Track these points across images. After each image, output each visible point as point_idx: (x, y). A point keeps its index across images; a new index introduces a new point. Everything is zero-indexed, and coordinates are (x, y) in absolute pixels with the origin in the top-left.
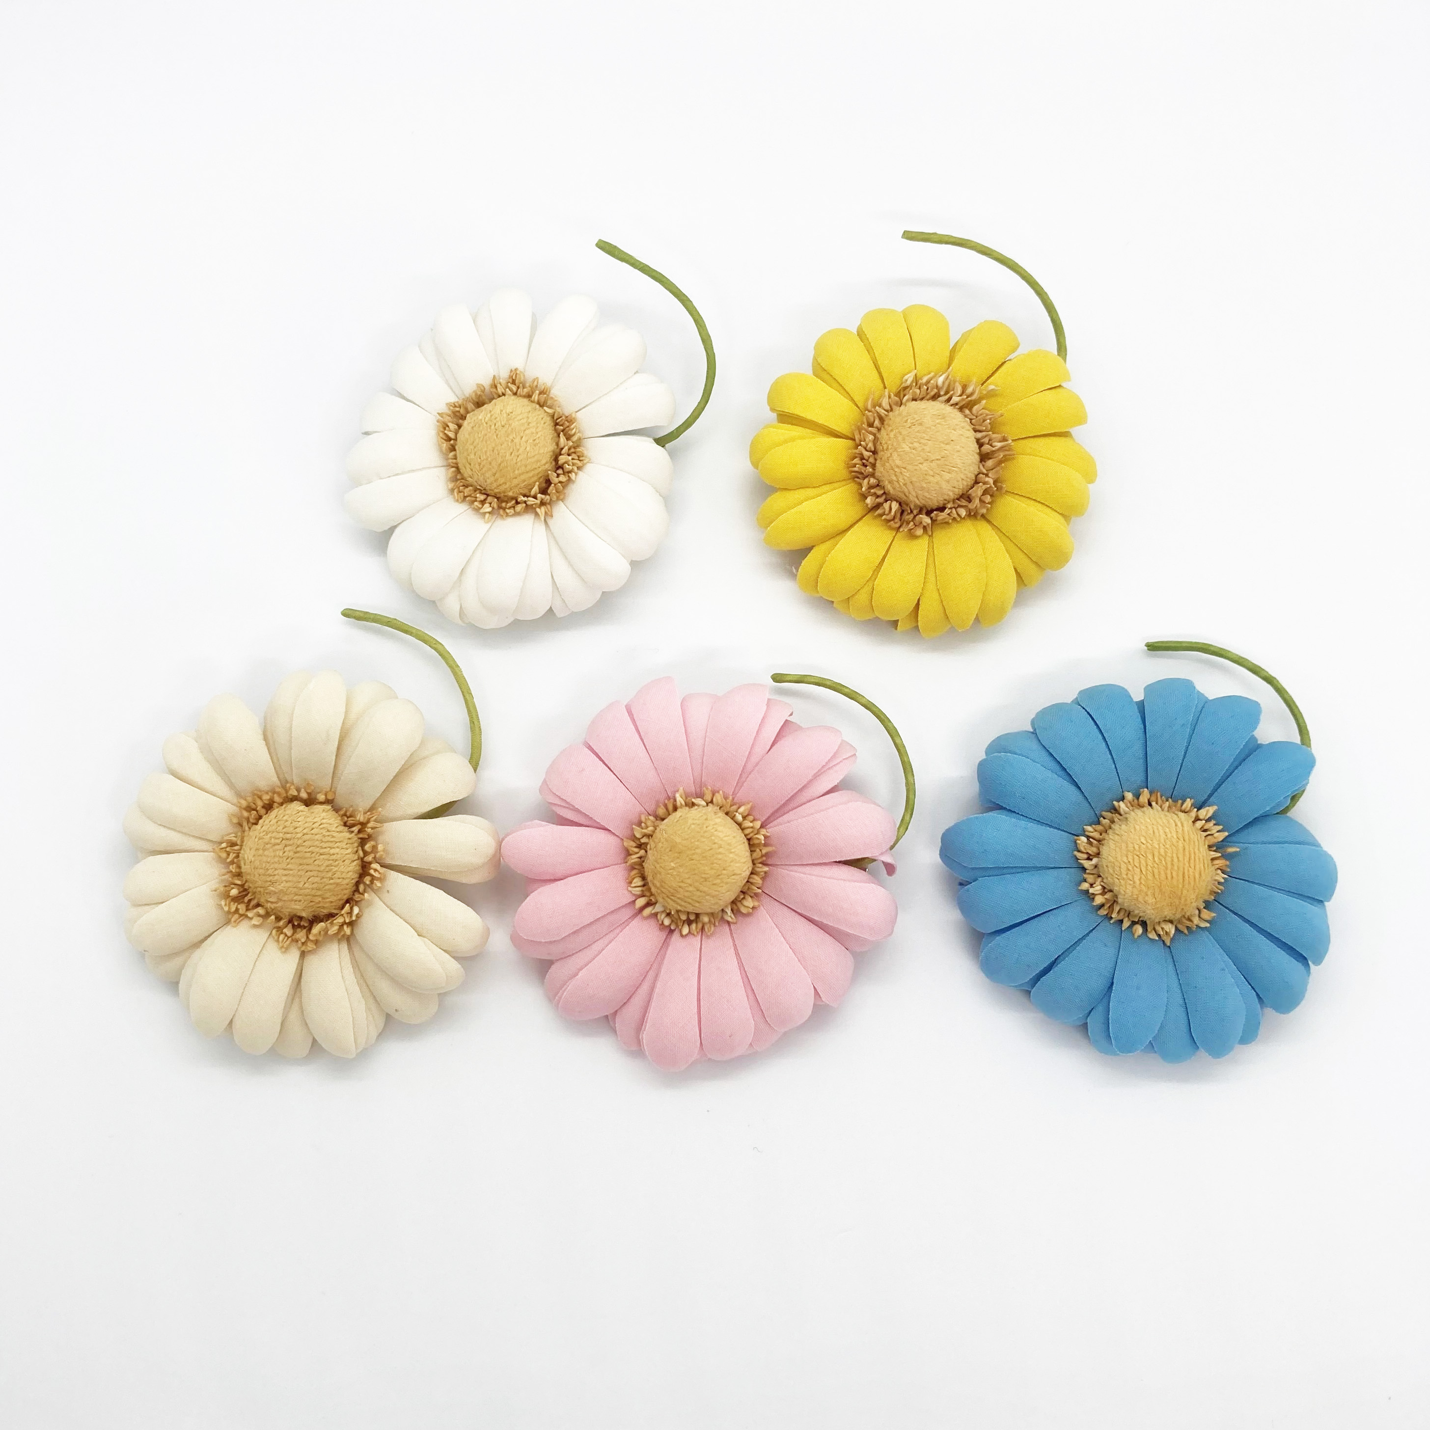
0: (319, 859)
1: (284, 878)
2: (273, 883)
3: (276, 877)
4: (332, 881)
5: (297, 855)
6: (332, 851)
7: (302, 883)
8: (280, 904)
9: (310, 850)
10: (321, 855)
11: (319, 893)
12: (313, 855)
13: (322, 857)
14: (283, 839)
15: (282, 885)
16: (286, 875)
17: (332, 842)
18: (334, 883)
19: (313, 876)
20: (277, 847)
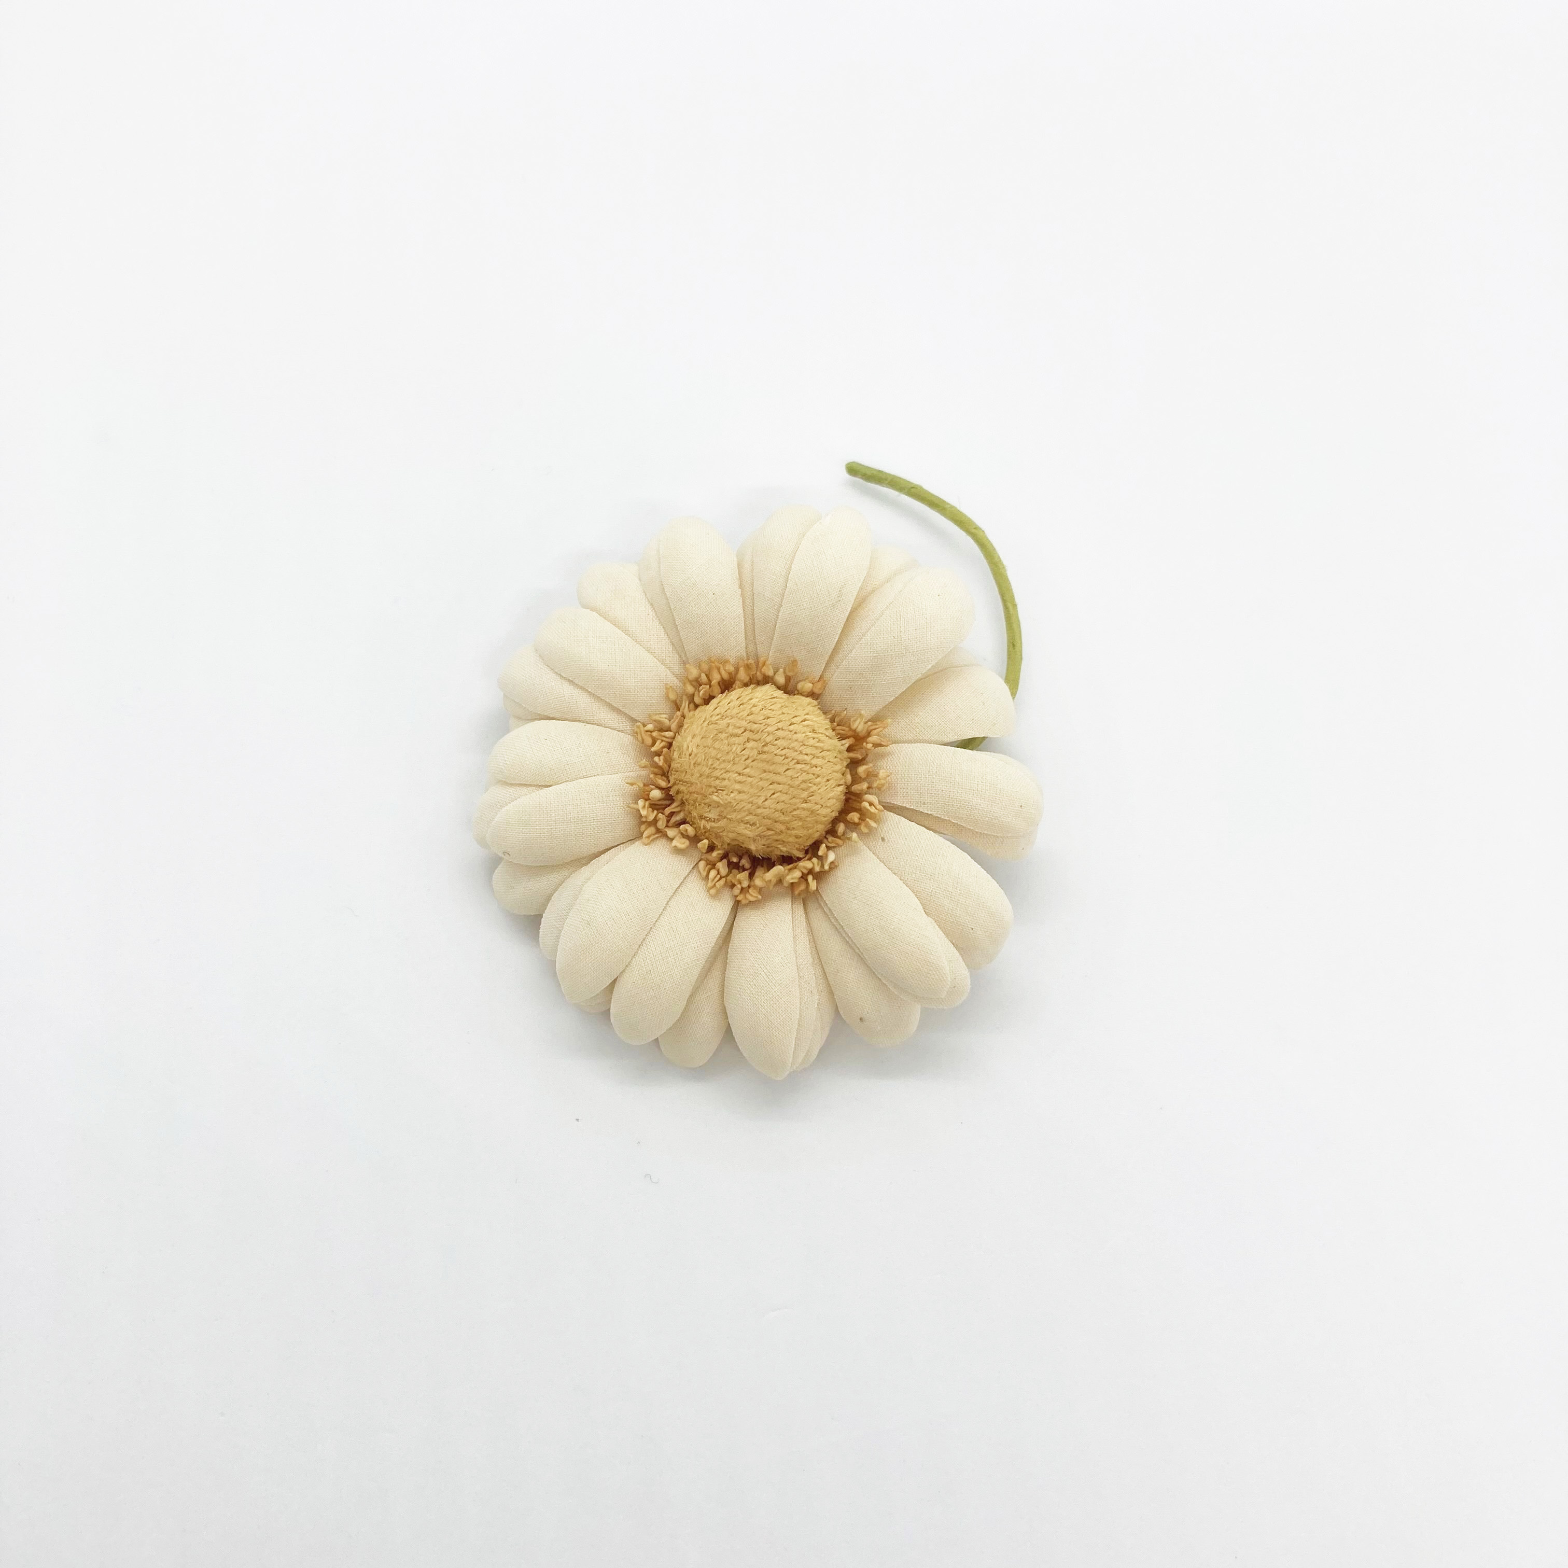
0: (794, 768)
1: (737, 786)
2: (718, 790)
3: (726, 783)
4: (804, 805)
5: (764, 756)
6: (815, 761)
7: (763, 799)
8: (722, 823)
9: (784, 752)
10: (798, 763)
11: (783, 818)
12: (786, 761)
13: (799, 766)
14: (745, 730)
15: (732, 795)
16: (740, 782)
17: (817, 748)
18: (808, 810)
19: (781, 791)
20: (736, 740)
